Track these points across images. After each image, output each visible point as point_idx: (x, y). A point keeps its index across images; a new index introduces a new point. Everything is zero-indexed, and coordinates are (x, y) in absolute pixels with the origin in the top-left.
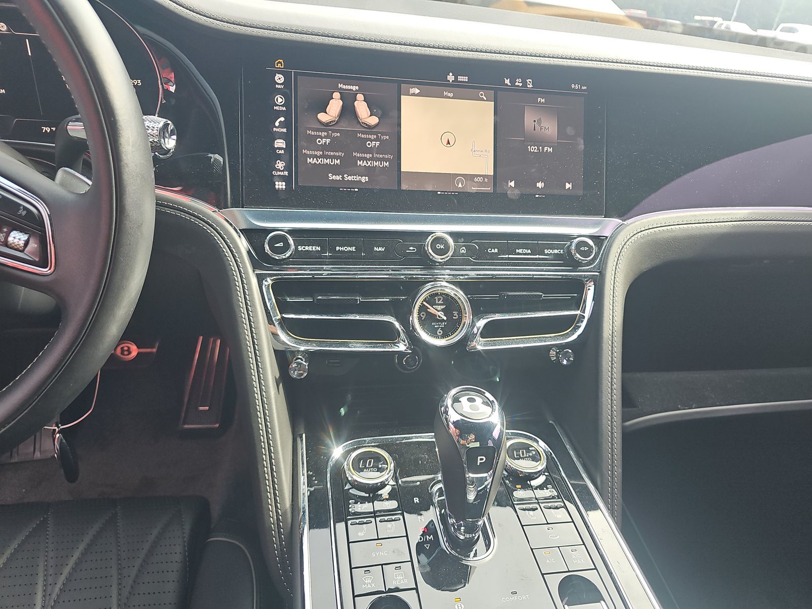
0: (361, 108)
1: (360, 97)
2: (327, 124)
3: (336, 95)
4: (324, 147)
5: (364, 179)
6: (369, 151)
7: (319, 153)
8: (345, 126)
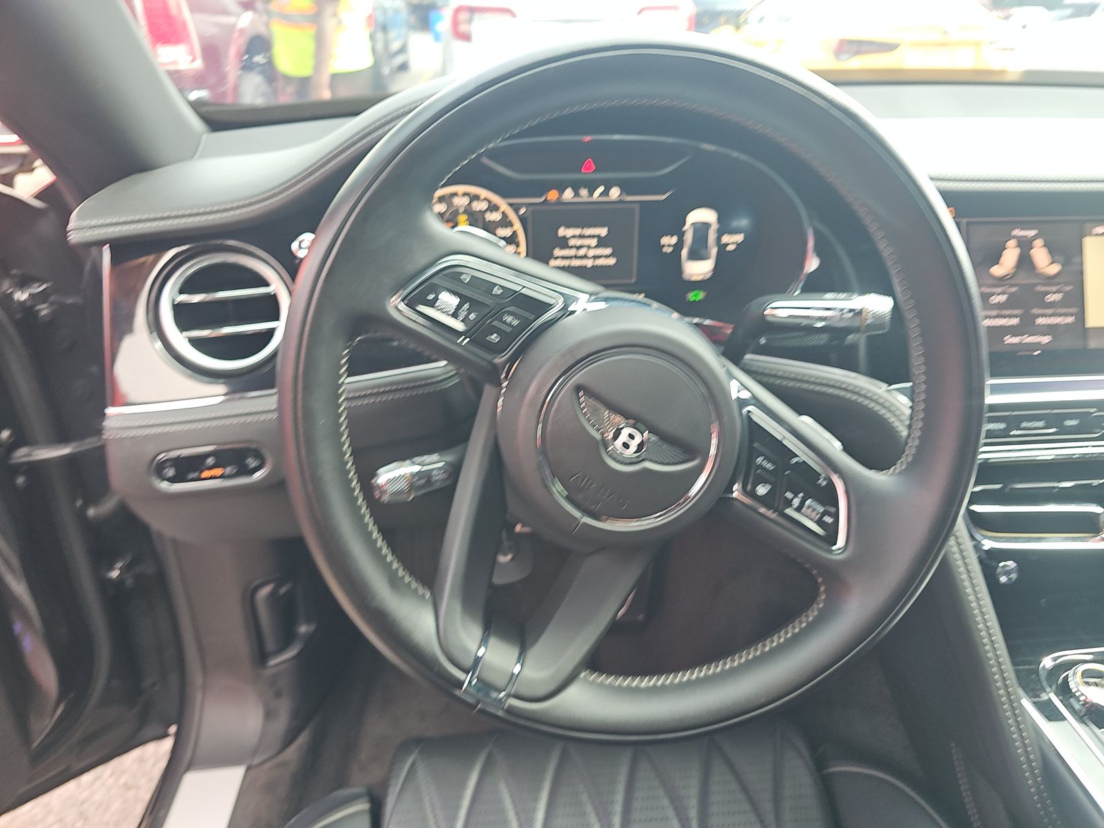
0: (1040, 256)
1: (1039, 243)
2: (1002, 279)
3: (1012, 243)
4: (999, 306)
5: (1045, 340)
6: (1052, 305)
7: (994, 313)
8: (1023, 279)
